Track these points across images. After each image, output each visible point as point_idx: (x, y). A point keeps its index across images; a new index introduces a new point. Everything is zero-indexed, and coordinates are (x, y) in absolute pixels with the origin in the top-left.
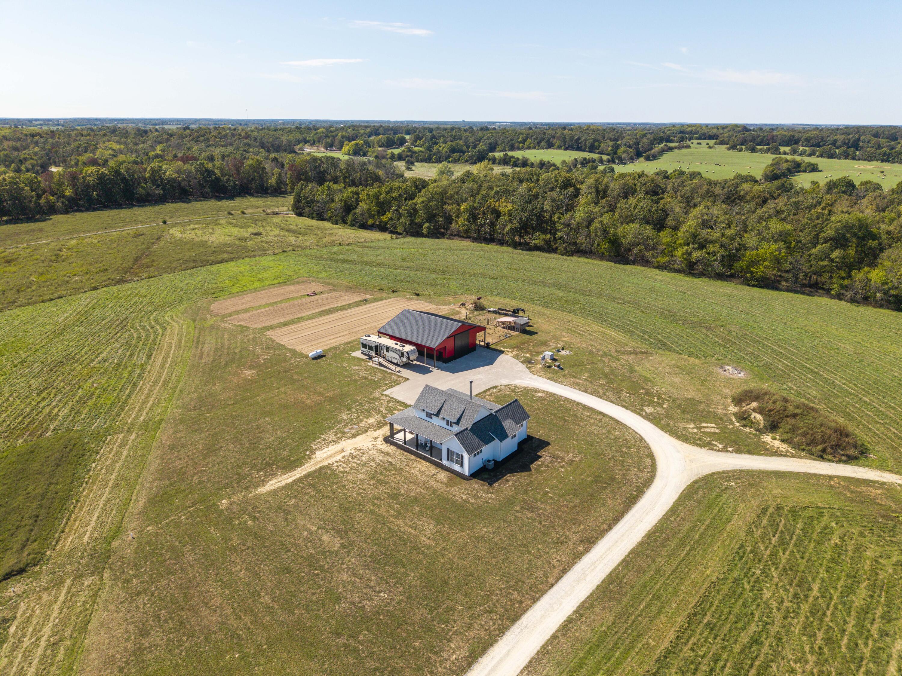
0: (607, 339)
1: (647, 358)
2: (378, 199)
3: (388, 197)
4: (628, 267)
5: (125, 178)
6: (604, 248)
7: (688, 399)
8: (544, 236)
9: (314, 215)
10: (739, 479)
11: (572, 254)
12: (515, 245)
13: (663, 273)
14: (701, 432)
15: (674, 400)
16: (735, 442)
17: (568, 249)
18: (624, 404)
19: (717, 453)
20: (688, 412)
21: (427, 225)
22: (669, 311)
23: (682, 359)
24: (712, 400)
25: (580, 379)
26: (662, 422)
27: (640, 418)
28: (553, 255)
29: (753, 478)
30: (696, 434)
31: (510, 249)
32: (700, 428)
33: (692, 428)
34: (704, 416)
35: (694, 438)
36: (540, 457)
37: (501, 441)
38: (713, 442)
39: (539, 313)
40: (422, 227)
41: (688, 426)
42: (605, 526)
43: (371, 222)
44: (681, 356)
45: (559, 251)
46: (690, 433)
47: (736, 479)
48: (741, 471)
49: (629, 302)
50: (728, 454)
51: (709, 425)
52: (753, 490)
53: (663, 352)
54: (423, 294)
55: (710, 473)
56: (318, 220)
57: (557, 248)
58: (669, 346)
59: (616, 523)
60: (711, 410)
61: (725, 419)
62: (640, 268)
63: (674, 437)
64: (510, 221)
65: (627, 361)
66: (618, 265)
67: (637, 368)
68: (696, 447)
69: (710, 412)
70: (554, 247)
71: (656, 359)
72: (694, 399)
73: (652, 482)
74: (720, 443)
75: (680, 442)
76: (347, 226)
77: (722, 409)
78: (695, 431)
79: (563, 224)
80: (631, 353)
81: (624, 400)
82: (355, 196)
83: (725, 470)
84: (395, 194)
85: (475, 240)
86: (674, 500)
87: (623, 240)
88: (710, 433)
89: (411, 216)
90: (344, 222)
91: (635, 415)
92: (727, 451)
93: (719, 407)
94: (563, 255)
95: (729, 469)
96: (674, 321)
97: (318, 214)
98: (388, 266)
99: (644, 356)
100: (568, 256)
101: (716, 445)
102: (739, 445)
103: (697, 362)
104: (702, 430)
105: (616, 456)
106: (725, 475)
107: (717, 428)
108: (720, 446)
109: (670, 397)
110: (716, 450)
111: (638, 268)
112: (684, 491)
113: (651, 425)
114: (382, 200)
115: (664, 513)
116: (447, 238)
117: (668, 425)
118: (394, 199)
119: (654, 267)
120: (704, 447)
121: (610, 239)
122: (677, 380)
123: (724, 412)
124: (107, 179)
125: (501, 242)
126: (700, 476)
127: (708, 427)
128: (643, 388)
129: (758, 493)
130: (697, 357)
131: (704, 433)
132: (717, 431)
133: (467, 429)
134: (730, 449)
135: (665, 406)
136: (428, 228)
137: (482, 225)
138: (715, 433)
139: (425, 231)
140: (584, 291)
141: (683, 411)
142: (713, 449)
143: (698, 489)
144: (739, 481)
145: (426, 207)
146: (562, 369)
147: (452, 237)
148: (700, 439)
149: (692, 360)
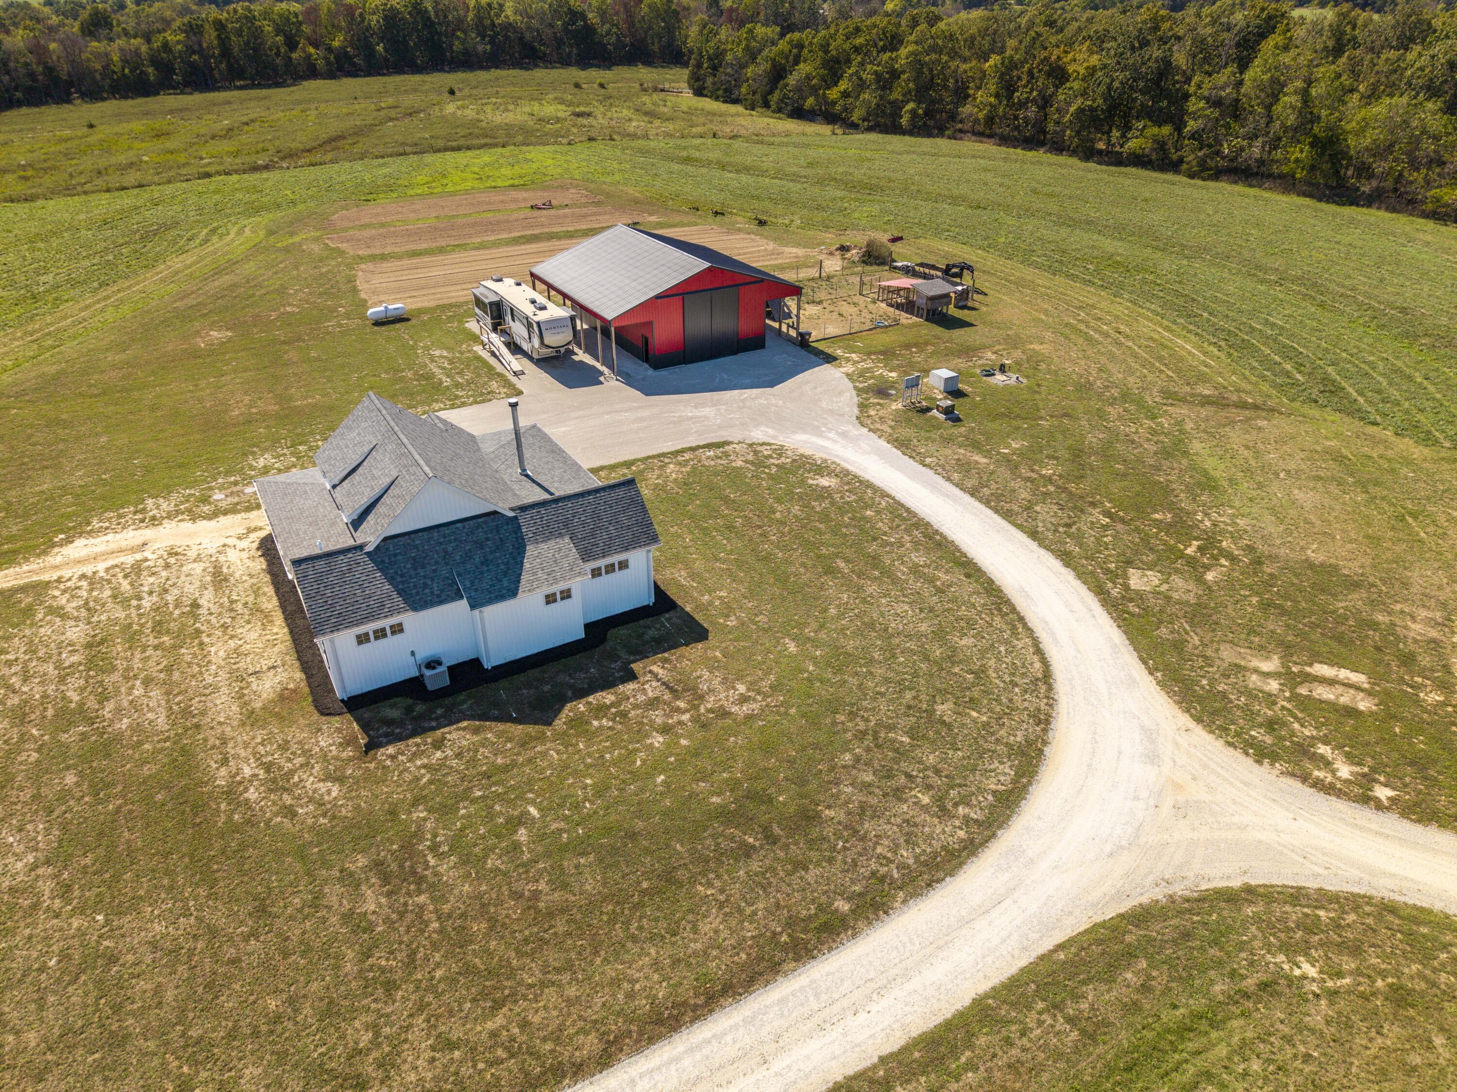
0: (1160, 359)
1: (1248, 420)
2: (826, 52)
3: (847, 46)
4: (1349, 211)
5: (429, 18)
6: (1297, 161)
7: (1311, 566)
8: (1156, 130)
9: (720, 92)
10: (1356, 951)
11: (1217, 175)
12: (1088, 153)
13: (1444, 229)
14: (1295, 697)
15: (1258, 562)
16: (1419, 764)
17: (1210, 163)
18: (1071, 546)
19: (1320, 799)
20: (1283, 612)
21: (911, 106)
22: (1403, 310)
23: (1372, 438)
24: (1406, 585)
25: (988, 454)
26: (1164, 631)
27: (1093, 602)
28: (1169, 176)
29: (1427, 958)
30: (1270, 699)
31: (1074, 161)
32: (1290, 679)
33: (1267, 675)
34: (1339, 639)
35: (1250, 714)
36: (631, 676)
37: (473, 607)
38: (1323, 749)
39: (1021, 283)
40: (901, 109)
41: (1255, 663)
42: (591, 1044)
43: (810, 102)
44: (1371, 430)
45: (1185, 167)
46: (1249, 693)
47: (1342, 947)
48: (1388, 908)
49: (1295, 280)
50: (1365, 815)
51: (1344, 674)
52: (1393, 1034)
53: (1314, 412)
54: (775, 224)
55: (1236, 883)
56: (725, 102)
57: (1181, 161)
58: (1347, 396)
59: (651, 1041)
60: (1380, 617)
61: (1425, 660)
62: (1382, 214)
63: (1170, 693)
64: (1084, 94)
65: (1180, 423)
66: (1323, 205)
67: (1196, 446)
68: (1238, 754)
69: (1374, 625)
70: (1175, 157)
71: (1281, 425)
72: (1334, 569)
73: (952, 873)
74: (1350, 759)
75: (1185, 720)
76: (769, 113)
77: (1430, 622)
78: (1273, 686)
79: (1208, 100)
80: (1206, 401)
81: (1079, 538)
82: (795, 51)
83: (1312, 884)
84: (859, 41)
85: (1005, 140)
86: (984, 987)
87: (1351, 141)
88: (1333, 706)
89: (883, 88)
90: (766, 105)
91: (1083, 590)
92: (1366, 799)
93: (1423, 613)
94: (1191, 177)
95: (1332, 886)
96: (1406, 335)
97: (725, 90)
98: (763, 173)
99: (1240, 415)
100: (1204, 179)
101: (1328, 764)
102: (1432, 782)
103: (1418, 452)
104: (1303, 691)
105: (891, 728)
106: (1294, 913)
107: (1370, 693)
108: (1345, 771)
109: (1250, 549)
110: (1318, 785)
111: (1377, 216)
112: (1059, 947)
113: (1117, 636)
114: (834, 53)
115: (892, 1046)
116: (949, 138)
117: (1178, 646)
118: (857, 49)
119: (1425, 215)
120: (1274, 758)
121: (1315, 137)
122: (1307, 498)
123: (1434, 634)
124: (400, 20)
125: (1058, 147)
126: (1179, 890)
127: (1331, 682)
128: (1172, 507)
129: (1415, 1059)
130: (1428, 439)
131: (1307, 704)
132: (1364, 705)
133: (361, 547)
134: (1383, 793)
135: (1210, 576)
136: (913, 112)
137: (1022, 105)
138: (1351, 712)
139: (904, 121)
140: (1184, 247)
141: (1266, 606)
142: (1305, 778)
143: (1130, 955)
144: (1349, 964)
145: (917, 65)
146: (957, 420)
147: (959, 135)
148: (1271, 725)
149: (1407, 446)
